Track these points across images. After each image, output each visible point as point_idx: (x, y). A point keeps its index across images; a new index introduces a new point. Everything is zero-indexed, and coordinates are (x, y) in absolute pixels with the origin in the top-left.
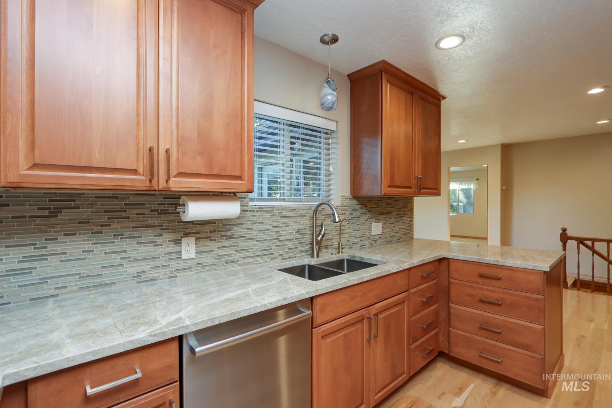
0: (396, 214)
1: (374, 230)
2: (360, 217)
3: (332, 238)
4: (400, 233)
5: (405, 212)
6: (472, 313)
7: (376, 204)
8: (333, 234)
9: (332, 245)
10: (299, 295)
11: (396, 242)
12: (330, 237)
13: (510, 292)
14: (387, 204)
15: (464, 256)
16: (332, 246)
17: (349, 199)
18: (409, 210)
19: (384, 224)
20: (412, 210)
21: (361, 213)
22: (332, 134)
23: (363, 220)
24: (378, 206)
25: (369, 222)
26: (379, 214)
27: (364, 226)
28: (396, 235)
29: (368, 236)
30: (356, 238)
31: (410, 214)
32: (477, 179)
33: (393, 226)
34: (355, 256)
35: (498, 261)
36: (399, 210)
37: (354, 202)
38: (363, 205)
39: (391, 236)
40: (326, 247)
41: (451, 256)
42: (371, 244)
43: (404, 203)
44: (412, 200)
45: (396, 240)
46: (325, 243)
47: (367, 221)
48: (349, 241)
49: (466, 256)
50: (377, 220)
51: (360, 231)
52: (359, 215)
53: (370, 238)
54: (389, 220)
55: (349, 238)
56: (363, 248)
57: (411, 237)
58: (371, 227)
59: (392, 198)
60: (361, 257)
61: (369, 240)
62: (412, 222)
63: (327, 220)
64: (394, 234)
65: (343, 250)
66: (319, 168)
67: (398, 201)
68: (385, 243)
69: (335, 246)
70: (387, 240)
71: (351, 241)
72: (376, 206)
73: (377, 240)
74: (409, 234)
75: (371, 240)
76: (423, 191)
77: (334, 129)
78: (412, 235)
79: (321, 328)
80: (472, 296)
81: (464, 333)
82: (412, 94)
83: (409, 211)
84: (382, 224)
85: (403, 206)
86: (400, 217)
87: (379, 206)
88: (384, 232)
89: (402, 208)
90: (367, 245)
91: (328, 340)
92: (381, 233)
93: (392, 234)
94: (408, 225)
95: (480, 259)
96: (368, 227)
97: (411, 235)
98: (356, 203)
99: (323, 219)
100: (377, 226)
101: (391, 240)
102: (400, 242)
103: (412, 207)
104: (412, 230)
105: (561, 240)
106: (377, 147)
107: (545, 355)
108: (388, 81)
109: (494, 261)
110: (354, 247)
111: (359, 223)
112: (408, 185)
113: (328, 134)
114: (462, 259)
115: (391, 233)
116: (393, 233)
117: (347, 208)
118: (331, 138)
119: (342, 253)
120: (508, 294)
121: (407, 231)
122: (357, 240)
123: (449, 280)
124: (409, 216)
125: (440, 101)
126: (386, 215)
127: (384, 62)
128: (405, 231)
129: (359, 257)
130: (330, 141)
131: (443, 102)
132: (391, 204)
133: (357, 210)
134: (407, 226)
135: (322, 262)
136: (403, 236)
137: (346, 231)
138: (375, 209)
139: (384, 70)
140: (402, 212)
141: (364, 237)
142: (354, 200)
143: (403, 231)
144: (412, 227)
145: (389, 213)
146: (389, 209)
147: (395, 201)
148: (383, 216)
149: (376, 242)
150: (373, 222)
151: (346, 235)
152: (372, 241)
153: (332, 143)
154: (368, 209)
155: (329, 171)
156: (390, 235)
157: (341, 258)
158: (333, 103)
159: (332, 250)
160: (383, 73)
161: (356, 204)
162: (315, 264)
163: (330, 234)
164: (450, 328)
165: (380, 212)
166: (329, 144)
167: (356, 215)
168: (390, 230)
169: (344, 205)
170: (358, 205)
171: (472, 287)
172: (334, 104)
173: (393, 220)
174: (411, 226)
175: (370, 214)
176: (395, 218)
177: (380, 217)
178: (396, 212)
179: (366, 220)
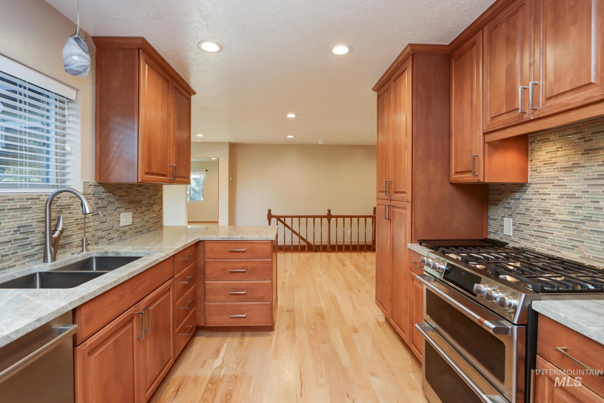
0: (147, 202)
1: (124, 221)
2: (107, 207)
3: (72, 234)
4: (150, 222)
5: (155, 200)
6: (224, 284)
7: (126, 192)
8: (73, 229)
9: (72, 243)
10: (60, 309)
11: (147, 231)
12: (69, 233)
13: (251, 260)
14: (137, 192)
15: (217, 237)
16: (71, 245)
17: (94, 185)
18: (159, 198)
19: (134, 214)
20: (162, 198)
21: (108, 203)
22: (69, 103)
23: (111, 211)
24: (127, 194)
25: (117, 212)
26: (128, 203)
27: (112, 216)
28: (146, 224)
29: (116, 228)
30: (103, 231)
31: (160, 202)
32: (207, 170)
33: (143, 215)
34: (107, 251)
35: (243, 238)
36: (150, 198)
37: (101, 189)
38: (111, 193)
39: (142, 226)
40: (63, 246)
41: (206, 238)
42: (120, 237)
43: (154, 191)
44: (161, 188)
45: (147, 230)
46: (61, 242)
47: (116, 211)
48: (94, 235)
49: (218, 237)
50: (127, 209)
51: (107, 223)
52: (107, 205)
53: (119, 230)
54: (139, 209)
55: (94, 232)
56: (112, 242)
57: (161, 226)
58: (120, 217)
59: (142, 186)
60: (116, 252)
61: (118, 233)
62: (162, 210)
63: (64, 212)
64: (145, 224)
65: (88, 247)
66: (46, 144)
67: (148, 189)
68: (135, 234)
69: (76, 243)
70: (138, 230)
71: (96, 236)
72: (125, 194)
73: (126, 232)
74: (159, 222)
75: (120, 232)
76: (177, 179)
77: (74, 99)
78: (162, 223)
79: (87, 343)
80: (224, 270)
81: (217, 303)
82: (168, 81)
83: (159, 200)
84: (132, 214)
85: (153, 194)
86: (150, 205)
87: (129, 194)
88: (134, 223)
89: (153, 196)
90: (116, 238)
91: (96, 354)
92: (131, 224)
93: (143, 224)
94: (158, 213)
95: (230, 238)
96: (117, 218)
97: (160, 223)
98: (103, 190)
99: (58, 211)
100: (127, 216)
101: (142, 230)
102: (150, 231)
103: (162, 195)
104: (162, 218)
105: (268, 219)
106: (133, 129)
107: (272, 302)
108: (146, 62)
109: (240, 238)
110: (100, 243)
111: (106, 213)
112: (164, 173)
113: (63, 102)
114: (216, 239)
115: (141, 223)
116: (143, 222)
117: (91, 196)
118: (68, 108)
119: (87, 250)
120: (250, 262)
121: (157, 219)
122: (104, 234)
123: (204, 260)
124: (159, 204)
125: (191, 95)
126: (136, 204)
127: (143, 39)
128: (155, 220)
129: (113, 252)
130: (66, 112)
131: (193, 98)
132: (141, 192)
133: (104, 199)
134: (157, 215)
135: (62, 265)
136: (153, 225)
137: (91, 224)
138: (125, 198)
139: (142, 48)
140: (152, 200)
141: (112, 229)
142: (100, 187)
143: (153, 220)
144: (162, 215)
145: (139, 202)
146: (139, 197)
147: (145, 189)
148: (133, 205)
149: (125, 234)
150: (121, 212)
151: (90, 230)
152: (122, 233)
153: (69, 115)
154: (117, 197)
155: (64, 149)
156: (140, 225)
157: (88, 257)
158: (84, 68)
159: (71, 249)
160: (141, 51)
161: (103, 192)
162: (52, 270)
163: (69, 229)
164: (205, 303)
165: (129, 201)
166: (64, 116)
167: (102, 205)
168: (140, 220)
169: (88, 193)
170: (104, 194)
171: (224, 262)
172: (86, 69)
173: (143, 209)
174: (160, 214)
175: (118, 203)
176: (145, 207)
177: (130, 206)
178: (146, 200)
179: (114, 210)
